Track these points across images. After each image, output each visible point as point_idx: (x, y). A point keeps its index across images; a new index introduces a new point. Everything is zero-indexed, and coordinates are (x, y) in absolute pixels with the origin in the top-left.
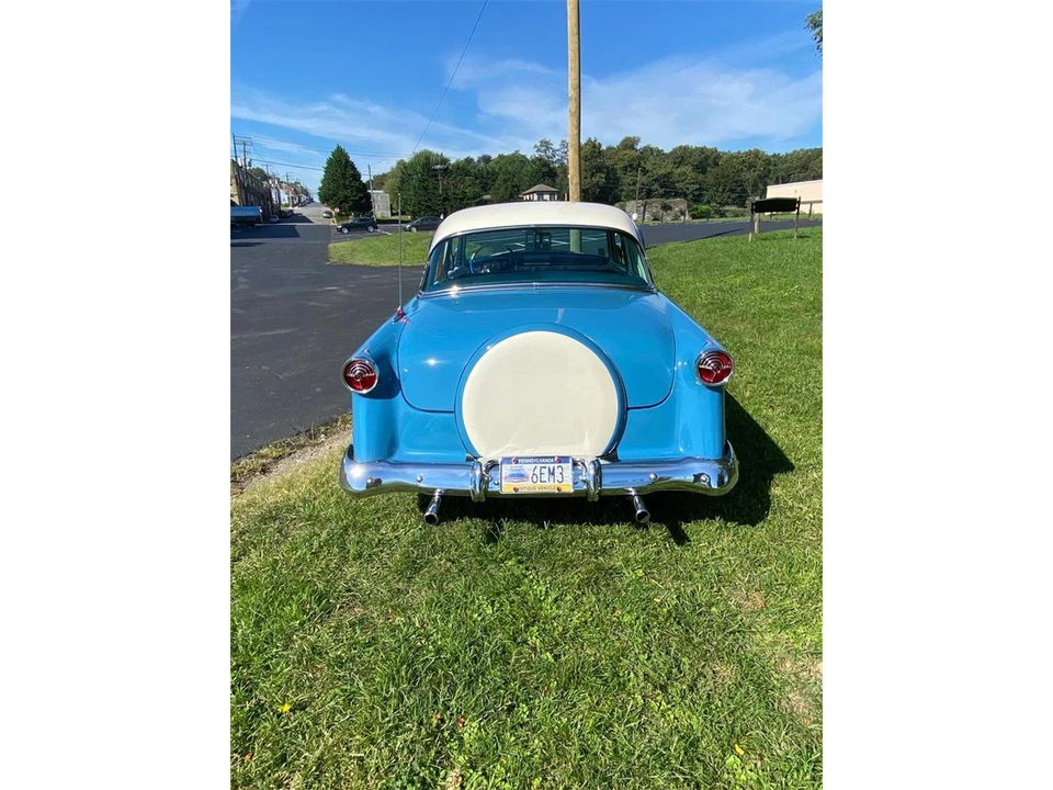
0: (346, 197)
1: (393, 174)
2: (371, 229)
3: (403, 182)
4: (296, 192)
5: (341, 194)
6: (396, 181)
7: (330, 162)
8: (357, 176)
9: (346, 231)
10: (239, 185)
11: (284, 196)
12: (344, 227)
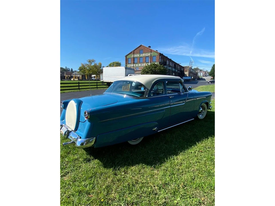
10: (189, 72)
11: (202, 74)
12: (210, 82)
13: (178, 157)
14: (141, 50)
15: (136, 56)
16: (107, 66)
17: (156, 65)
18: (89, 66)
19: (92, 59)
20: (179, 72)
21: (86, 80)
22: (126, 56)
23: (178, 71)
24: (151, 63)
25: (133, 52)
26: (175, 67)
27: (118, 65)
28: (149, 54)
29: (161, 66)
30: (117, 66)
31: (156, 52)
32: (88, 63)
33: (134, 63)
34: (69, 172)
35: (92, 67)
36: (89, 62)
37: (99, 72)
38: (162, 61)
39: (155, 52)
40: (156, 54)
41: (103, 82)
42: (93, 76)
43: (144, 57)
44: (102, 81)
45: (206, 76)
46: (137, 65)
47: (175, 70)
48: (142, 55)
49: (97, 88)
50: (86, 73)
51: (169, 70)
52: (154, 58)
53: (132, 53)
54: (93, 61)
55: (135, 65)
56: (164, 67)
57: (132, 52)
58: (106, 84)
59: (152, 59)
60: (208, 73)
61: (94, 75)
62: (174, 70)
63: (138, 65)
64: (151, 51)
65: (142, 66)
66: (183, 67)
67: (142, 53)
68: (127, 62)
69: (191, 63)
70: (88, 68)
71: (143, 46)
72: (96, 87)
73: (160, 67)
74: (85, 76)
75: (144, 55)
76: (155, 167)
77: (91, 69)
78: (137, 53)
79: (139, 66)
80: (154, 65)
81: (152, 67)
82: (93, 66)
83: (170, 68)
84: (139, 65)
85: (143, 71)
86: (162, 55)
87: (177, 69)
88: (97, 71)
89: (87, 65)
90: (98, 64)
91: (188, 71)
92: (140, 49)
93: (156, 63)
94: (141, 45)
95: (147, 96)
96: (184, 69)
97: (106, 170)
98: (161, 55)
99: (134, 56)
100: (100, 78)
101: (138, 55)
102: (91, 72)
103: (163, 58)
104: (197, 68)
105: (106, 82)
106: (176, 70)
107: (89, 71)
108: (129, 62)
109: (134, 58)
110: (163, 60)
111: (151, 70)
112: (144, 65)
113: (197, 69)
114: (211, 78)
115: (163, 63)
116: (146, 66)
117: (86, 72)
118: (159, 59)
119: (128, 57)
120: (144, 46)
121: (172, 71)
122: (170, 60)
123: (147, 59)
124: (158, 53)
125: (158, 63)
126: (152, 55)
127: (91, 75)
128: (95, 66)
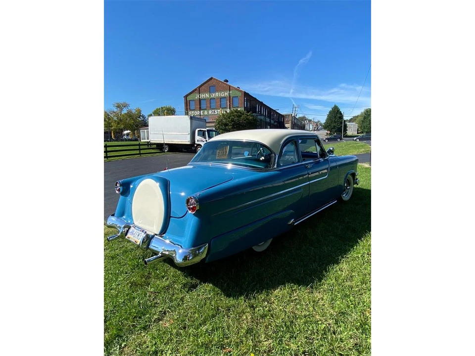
0: (334, 126)
1: (361, 115)
2: (339, 140)
3: (365, 118)
4: (317, 125)
5: (333, 125)
6: (362, 118)
7: (330, 112)
8: (341, 117)
9: (327, 141)
10: (292, 123)
11: (311, 127)
12: (326, 139)
13: (341, 265)
14: (212, 86)
15: (203, 96)
16: (149, 114)
17: (239, 112)
18: (117, 115)
19: (122, 103)
20: (276, 123)
21: (114, 141)
22: (186, 97)
23: (274, 122)
24: (230, 108)
25: (199, 90)
26: (269, 116)
27: (171, 112)
28: (227, 94)
29: (248, 114)
30: (168, 114)
31: (238, 89)
32: (115, 110)
33: (200, 109)
34: (165, 311)
35: (123, 116)
36: (118, 107)
37: (137, 126)
38: (249, 106)
39: (236, 89)
40: (239, 94)
41: (149, 144)
42: (126, 132)
43: (218, 98)
44: (148, 142)
45: (318, 130)
46: (206, 113)
47: (270, 121)
48: (213, 95)
49: (140, 154)
50: (113, 128)
51: (261, 120)
52: (235, 99)
53: (196, 92)
54: (126, 106)
55: (203, 113)
56: (253, 116)
57: (196, 90)
58: (155, 146)
59: (231, 102)
60: (321, 124)
61: (127, 130)
62: (268, 120)
63: (208, 113)
64: (230, 88)
65: (215, 115)
66: (283, 116)
67: (215, 92)
68: (188, 107)
69: (294, 109)
70: (115, 118)
71: (215, 79)
72: (138, 152)
73: (248, 116)
74: (111, 133)
75: (217, 94)
76: (312, 287)
77: (121, 120)
78: (205, 92)
79: (210, 115)
80: (236, 112)
81: (233, 116)
82: (126, 114)
83: (262, 118)
84: (210, 112)
85: (219, 123)
86: (248, 94)
87: (273, 119)
88: (133, 123)
89: (114, 112)
90: (134, 111)
91: (290, 122)
92: (210, 85)
93: (239, 109)
94: (212, 78)
95: (275, 167)
96: (284, 119)
97: (232, 301)
98: (246, 94)
99: (200, 96)
100: (139, 137)
101: (207, 95)
102: (122, 126)
103: (250, 101)
104: (304, 117)
105: (155, 144)
106: (272, 121)
107: (118, 123)
108: (192, 107)
109: (200, 100)
110: (250, 103)
111: (233, 121)
112: (219, 112)
113: (304, 119)
114: (327, 133)
115: (250, 109)
116: (223, 114)
117: (112, 126)
118: (243, 101)
119: (189, 99)
120: (217, 80)
121: (265, 122)
122: (261, 104)
123: (224, 101)
124: (241, 91)
125: (243, 109)
126: (231, 96)
127: (122, 130)
128: (129, 115)
